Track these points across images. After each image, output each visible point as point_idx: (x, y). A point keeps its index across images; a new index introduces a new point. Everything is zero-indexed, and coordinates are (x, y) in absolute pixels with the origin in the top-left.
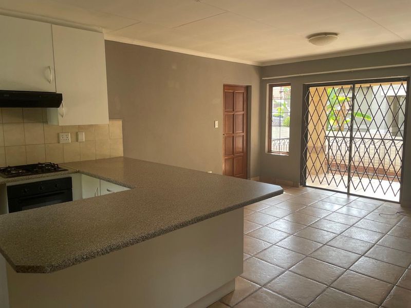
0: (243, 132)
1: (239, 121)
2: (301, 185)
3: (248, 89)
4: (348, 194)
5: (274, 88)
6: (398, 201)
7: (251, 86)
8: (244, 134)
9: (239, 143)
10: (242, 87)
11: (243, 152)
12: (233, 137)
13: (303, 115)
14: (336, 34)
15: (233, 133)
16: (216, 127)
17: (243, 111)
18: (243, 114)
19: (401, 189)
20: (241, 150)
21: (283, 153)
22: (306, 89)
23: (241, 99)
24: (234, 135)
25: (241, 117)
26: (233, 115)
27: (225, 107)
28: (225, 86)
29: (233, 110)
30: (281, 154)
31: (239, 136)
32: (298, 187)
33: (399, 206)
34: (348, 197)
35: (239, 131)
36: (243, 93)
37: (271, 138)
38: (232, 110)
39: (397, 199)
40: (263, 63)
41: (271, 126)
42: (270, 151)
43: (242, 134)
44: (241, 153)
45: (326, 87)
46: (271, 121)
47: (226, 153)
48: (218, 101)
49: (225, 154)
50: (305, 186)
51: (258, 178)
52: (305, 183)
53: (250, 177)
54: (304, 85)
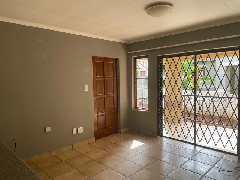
0: (114, 93)
2: (158, 135)
3: (116, 60)
4: (195, 144)
5: (138, 60)
6: (236, 153)
7: (119, 58)
8: (115, 95)
10: (111, 59)
11: (114, 109)
12: (105, 98)
13: (158, 80)
14: (170, 5)
15: (104, 94)
16: (87, 89)
17: (113, 77)
18: (114, 80)
19: (238, 144)
20: (113, 107)
21: (145, 109)
22: (160, 59)
23: (111, 68)
24: (106, 96)
25: (112, 82)
26: (104, 80)
29: (104, 77)
30: (143, 111)
31: (110, 97)
32: (155, 137)
34: (195, 148)
35: (110, 93)
36: (113, 63)
37: (136, 98)
39: (235, 151)
40: (128, 41)
41: (136, 88)
42: (136, 108)
43: (113, 95)
44: (112, 110)
45: (174, 58)
46: (136, 85)
48: (88, 70)
50: (162, 136)
51: (128, 129)
52: (162, 134)
53: (120, 129)
54: (158, 57)
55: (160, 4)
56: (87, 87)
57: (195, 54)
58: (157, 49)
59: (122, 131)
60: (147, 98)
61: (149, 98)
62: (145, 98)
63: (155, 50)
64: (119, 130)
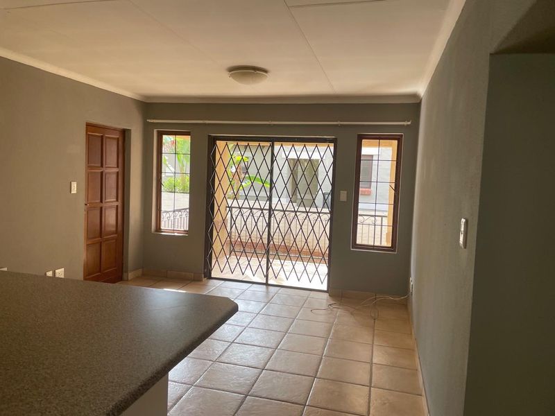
0: (117, 200)
1: (111, 182)
2: (205, 277)
3: (125, 134)
4: (267, 284)
5: (164, 136)
6: (326, 289)
7: (130, 130)
8: (119, 203)
9: (111, 218)
10: (115, 129)
11: (116, 232)
12: (101, 208)
13: (209, 177)
14: (266, 71)
15: (101, 201)
16: (74, 191)
17: (118, 167)
18: (118, 173)
19: (329, 274)
20: (114, 229)
21: (179, 231)
22: (212, 142)
23: (114, 148)
24: (104, 205)
25: (114, 177)
26: (102, 173)
27: (89, 160)
28: (89, 125)
29: (102, 166)
30: (176, 234)
31: (111, 207)
32: (201, 280)
33: (326, 295)
34: (267, 288)
35: (111, 199)
36: (118, 138)
37: (160, 210)
38: (100, 165)
39: (324, 287)
40: (148, 97)
41: (161, 191)
42: (158, 229)
43: (116, 204)
44: (113, 234)
46: (161, 184)
47: (89, 235)
48: (78, 148)
49: (88, 238)
50: (210, 278)
51: (139, 272)
52: (210, 273)
53: (127, 272)
54: (209, 136)
55: (255, 69)
56: (74, 185)
57: (273, 141)
58: (209, 124)
59: (131, 275)
60: (186, 209)
61: (189, 209)
62: (179, 210)
63: (205, 124)
64: (125, 274)
